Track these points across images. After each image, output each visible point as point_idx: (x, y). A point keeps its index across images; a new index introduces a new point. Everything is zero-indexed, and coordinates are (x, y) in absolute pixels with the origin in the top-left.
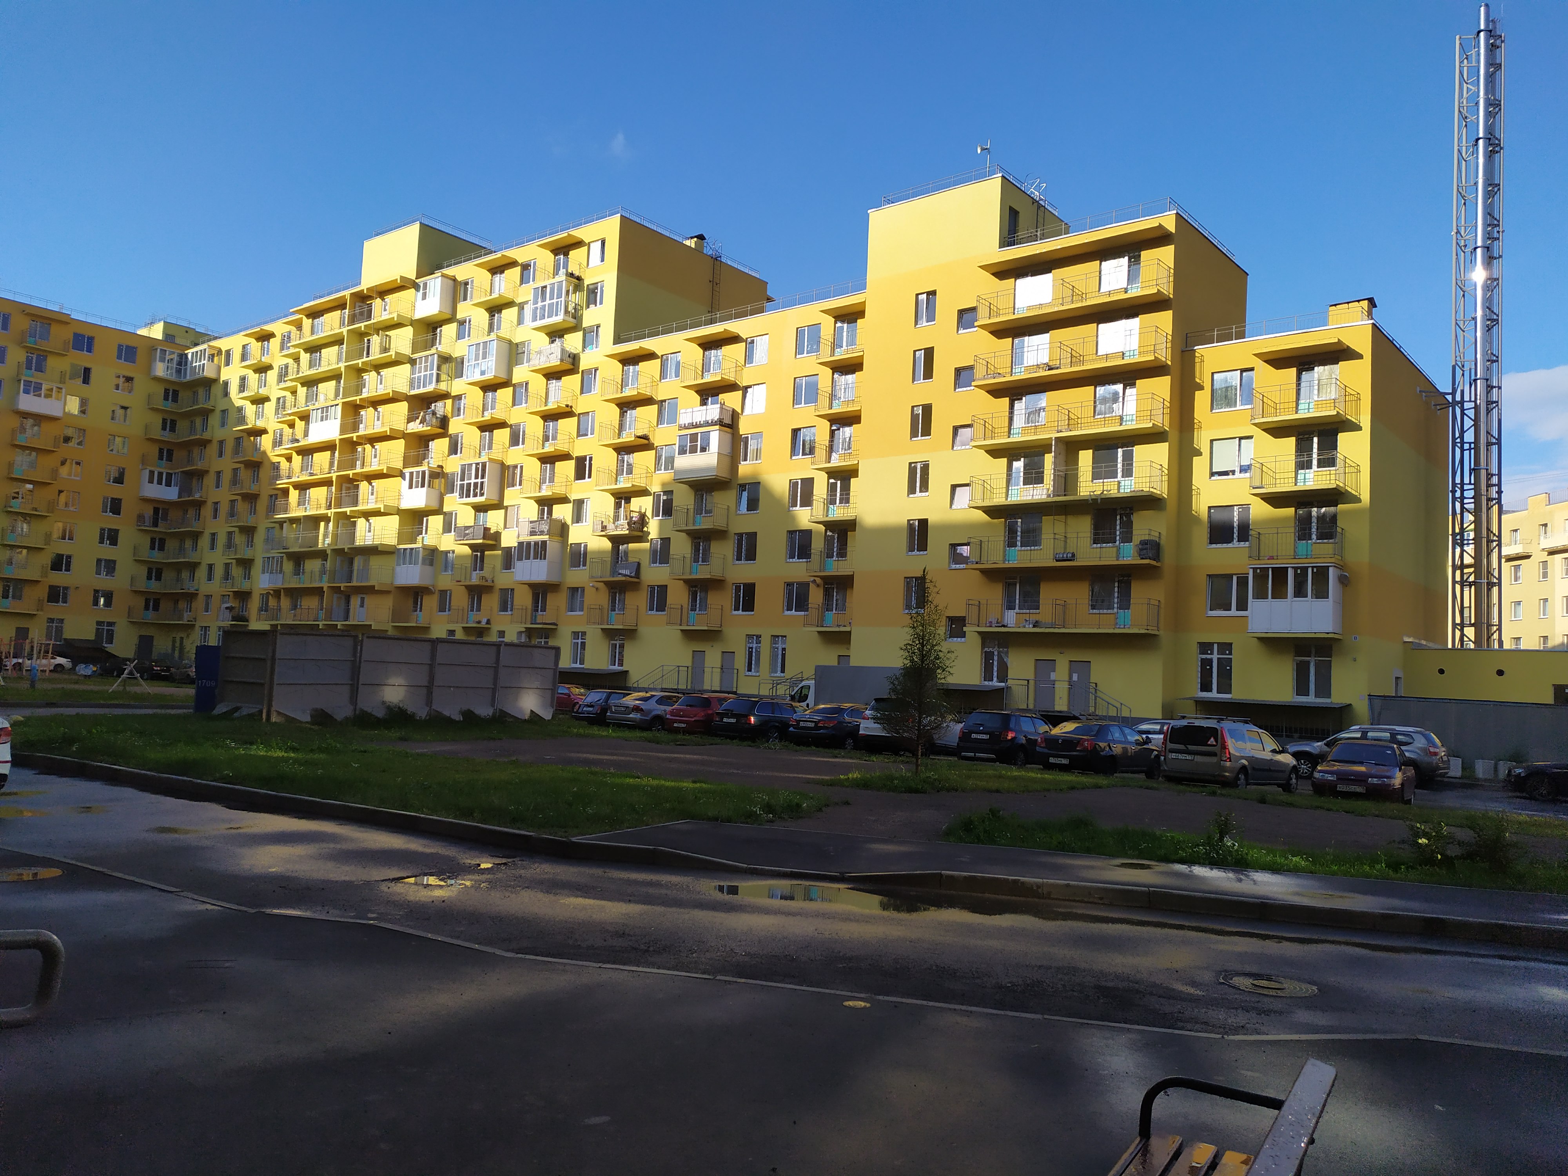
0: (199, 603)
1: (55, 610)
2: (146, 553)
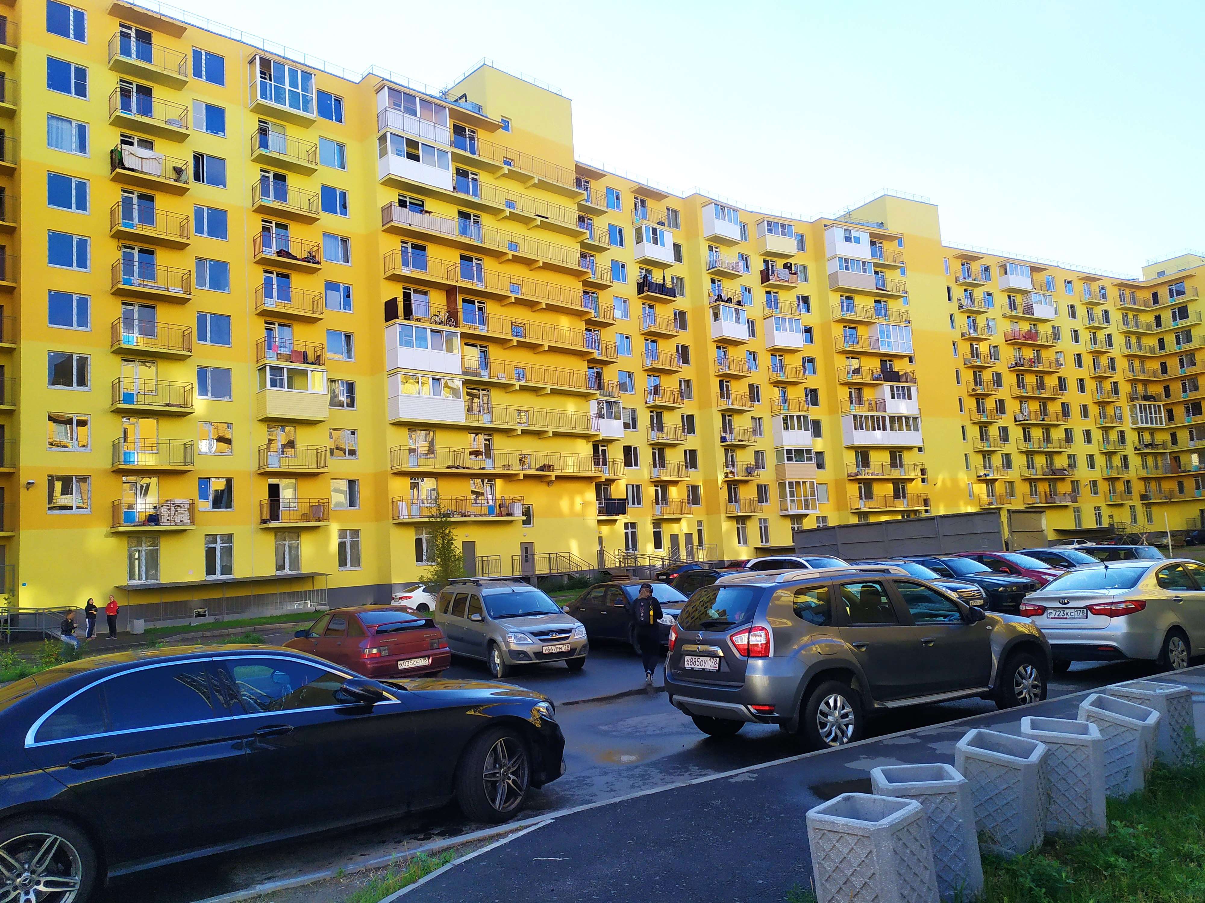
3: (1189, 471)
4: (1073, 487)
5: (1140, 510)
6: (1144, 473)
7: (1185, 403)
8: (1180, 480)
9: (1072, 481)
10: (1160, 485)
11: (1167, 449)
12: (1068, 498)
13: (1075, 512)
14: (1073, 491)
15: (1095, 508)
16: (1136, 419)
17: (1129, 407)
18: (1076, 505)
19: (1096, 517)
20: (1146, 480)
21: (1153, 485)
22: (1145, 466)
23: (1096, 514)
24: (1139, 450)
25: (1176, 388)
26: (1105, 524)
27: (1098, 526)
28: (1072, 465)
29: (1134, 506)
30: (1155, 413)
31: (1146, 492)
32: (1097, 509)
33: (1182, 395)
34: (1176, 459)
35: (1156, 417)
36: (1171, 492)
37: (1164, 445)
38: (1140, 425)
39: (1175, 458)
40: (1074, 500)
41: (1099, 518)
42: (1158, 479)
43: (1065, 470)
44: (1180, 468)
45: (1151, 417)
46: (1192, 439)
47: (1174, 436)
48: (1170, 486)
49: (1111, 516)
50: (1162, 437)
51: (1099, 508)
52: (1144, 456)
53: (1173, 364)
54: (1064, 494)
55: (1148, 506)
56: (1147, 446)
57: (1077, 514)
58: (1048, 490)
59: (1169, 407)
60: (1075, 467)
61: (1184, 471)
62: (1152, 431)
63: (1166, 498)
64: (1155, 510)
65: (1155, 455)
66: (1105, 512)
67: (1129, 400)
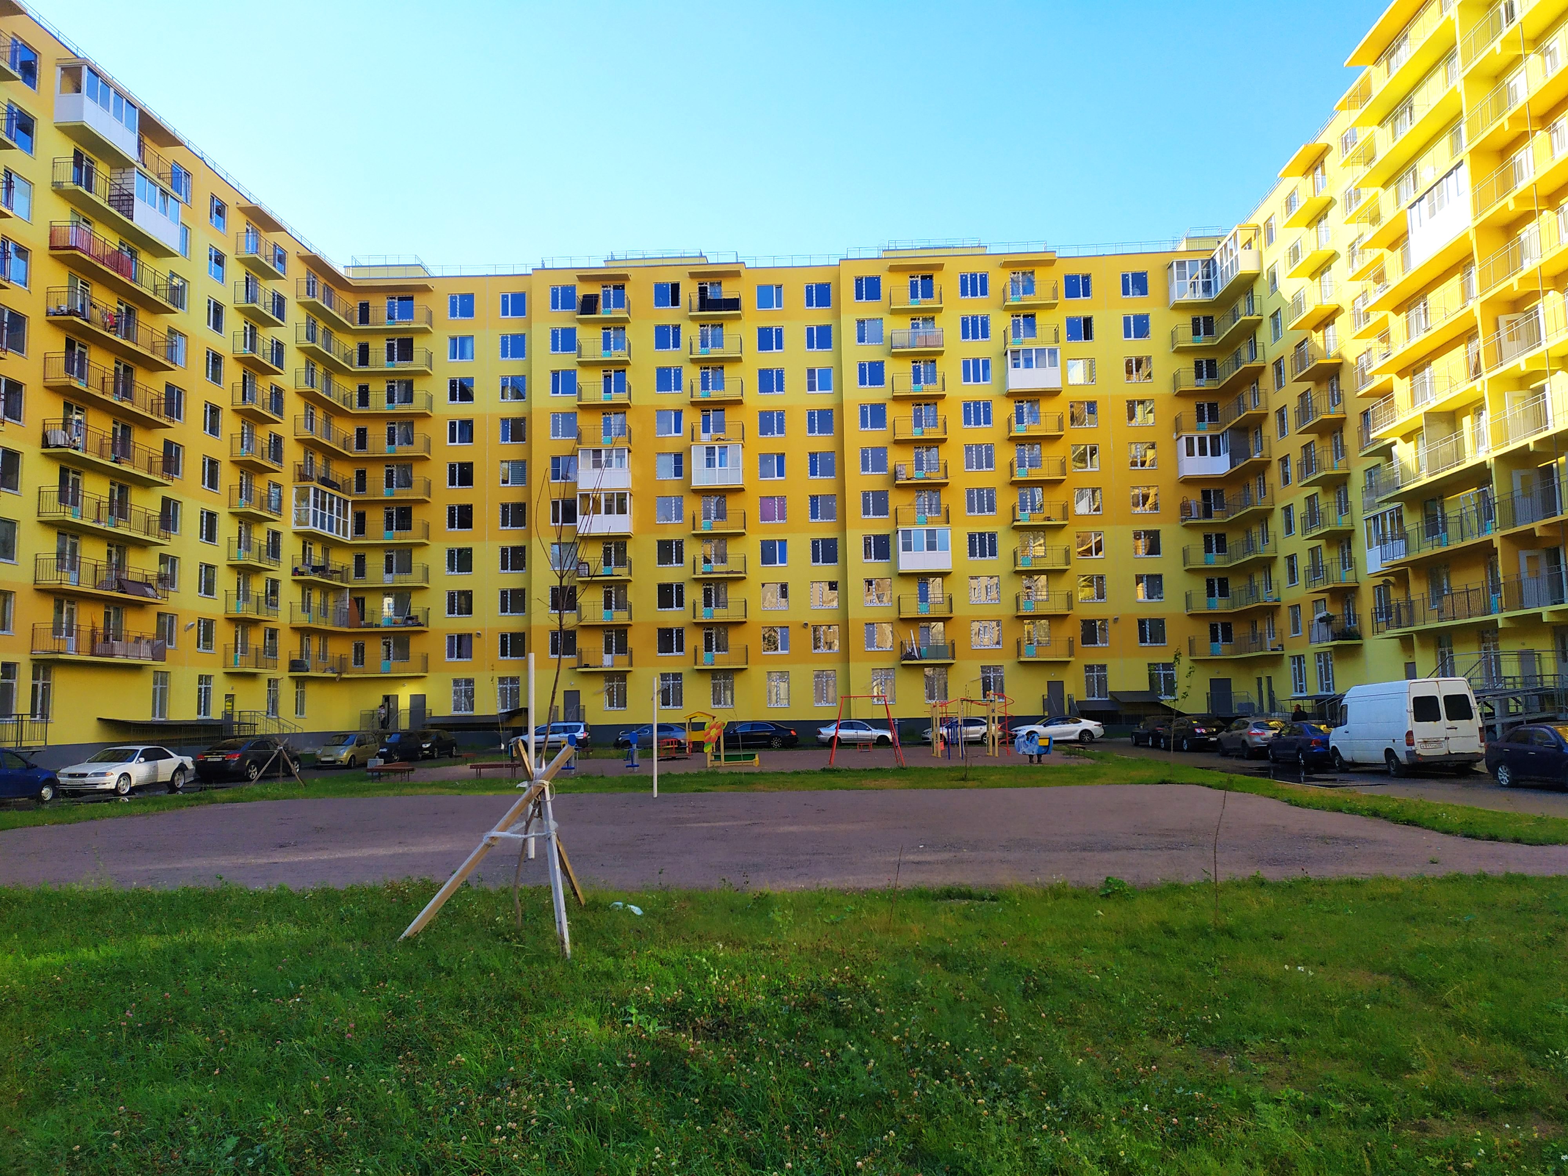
0: (1284, 619)
1: (1092, 655)
2: (1199, 558)
3: (378, 626)
4: (160, 625)
5: (287, 691)
6: (302, 620)
7: (386, 504)
8: (359, 640)
9: (159, 615)
10: (325, 647)
11: (347, 582)
12: (146, 650)
13: (155, 683)
14: (160, 634)
15: (201, 677)
16: (303, 516)
17: (294, 491)
18: (160, 666)
19: (200, 697)
20: (304, 632)
21: (315, 644)
22: (306, 607)
23: (200, 690)
24: (302, 574)
25: (376, 476)
26: (216, 713)
27: (202, 717)
28: (167, 581)
29: (276, 680)
30: (338, 514)
31: (301, 655)
32: (204, 679)
33: (385, 490)
34: (359, 603)
35: (338, 521)
36: (342, 660)
37: (342, 573)
38: (310, 527)
39: (357, 600)
40: (159, 654)
41: (204, 700)
42: (325, 635)
43: (150, 586)
44: (363, 619)
45: (331, 518)
46: (389, 570)
47: (360, 561)
48: (341, 649)
49: (230, 698)
50: (342, 560)
51: (208, 678)
52: (307, 587)
53: (377, 434)
54: (138, 639)
55: (300, 682)
56: (315, 569)
57: (159, 686)
58: (100, 624)
59: (360, 509)
60: (173, 584)
61: (370, 625)
62: (329, 544)
63: (333, 670)
64: (311, 690)
65: (326, 589)
66: (220, 687)
67: (297, 477)
